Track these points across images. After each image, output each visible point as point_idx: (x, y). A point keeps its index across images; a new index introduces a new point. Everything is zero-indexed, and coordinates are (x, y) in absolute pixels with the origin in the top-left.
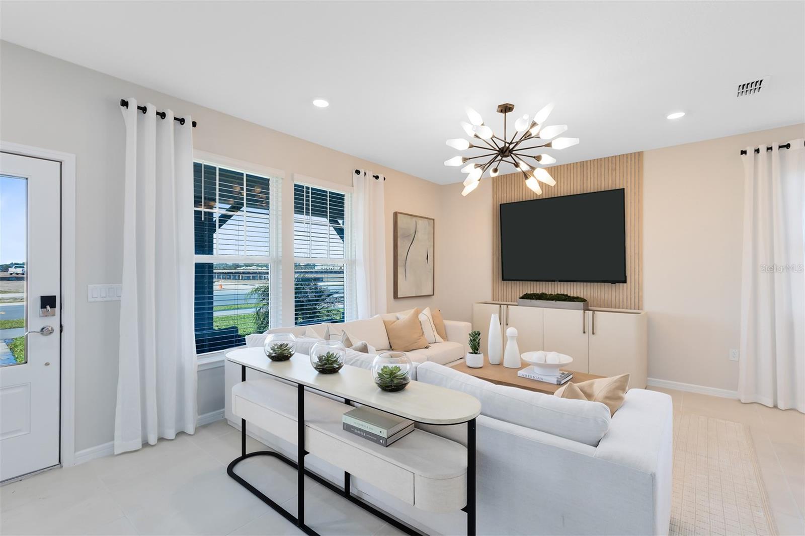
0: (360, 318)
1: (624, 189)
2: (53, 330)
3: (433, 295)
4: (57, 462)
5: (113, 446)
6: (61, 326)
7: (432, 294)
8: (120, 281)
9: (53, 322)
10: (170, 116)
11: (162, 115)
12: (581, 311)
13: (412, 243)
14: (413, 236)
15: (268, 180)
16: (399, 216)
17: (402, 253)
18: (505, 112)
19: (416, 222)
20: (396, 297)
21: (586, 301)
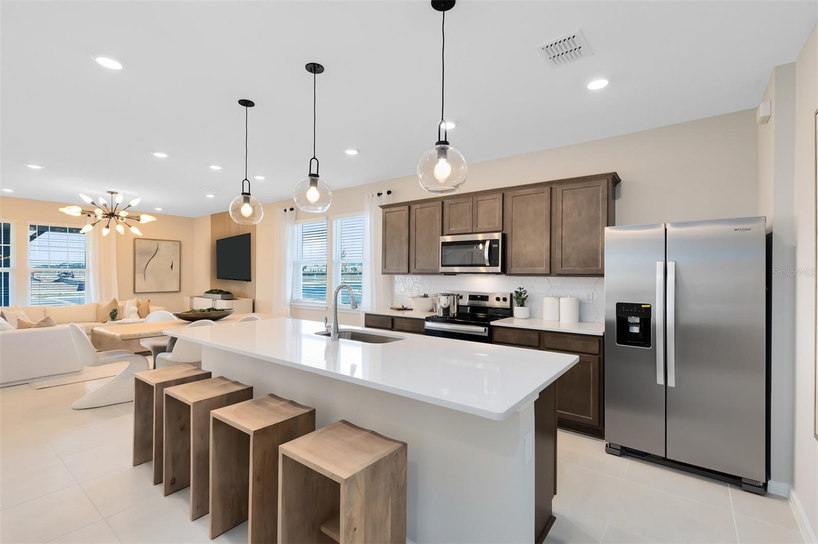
0: (92, 302)
1: (250, 233)
7: (178, 290)
12: (212, 300)
13: (153, 257)
14: (154, 253)
15: (10, 224)
16: (137, 240)
17: (141, 262)
18: (112, 194)
19: (158, 244)
20: (135, 292)
21: (231, 293)
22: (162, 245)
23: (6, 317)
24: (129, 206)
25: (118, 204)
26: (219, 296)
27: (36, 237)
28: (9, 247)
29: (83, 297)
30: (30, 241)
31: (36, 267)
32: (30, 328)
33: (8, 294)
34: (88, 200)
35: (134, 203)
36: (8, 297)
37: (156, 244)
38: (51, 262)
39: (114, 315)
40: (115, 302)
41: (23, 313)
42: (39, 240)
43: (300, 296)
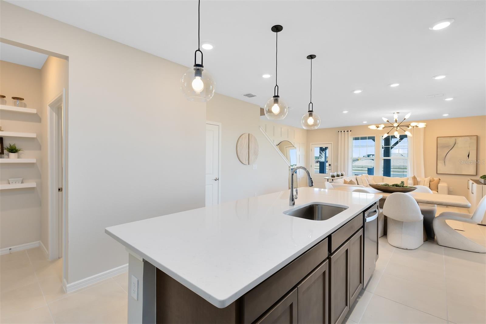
2: (330, 169)
3: (476, 175)
8: (338, 162)
10: (346, 131)
13: (451, 149)
14: (452, 147)
15: (375, 137)
16: (439, 138)
17: (442, 153)
19: (456, 140)
20: (437, 173)
22: (459, 140)
24: (405, 119)
29: (406, 174)
35: (407, 117)
37: (454, 140)
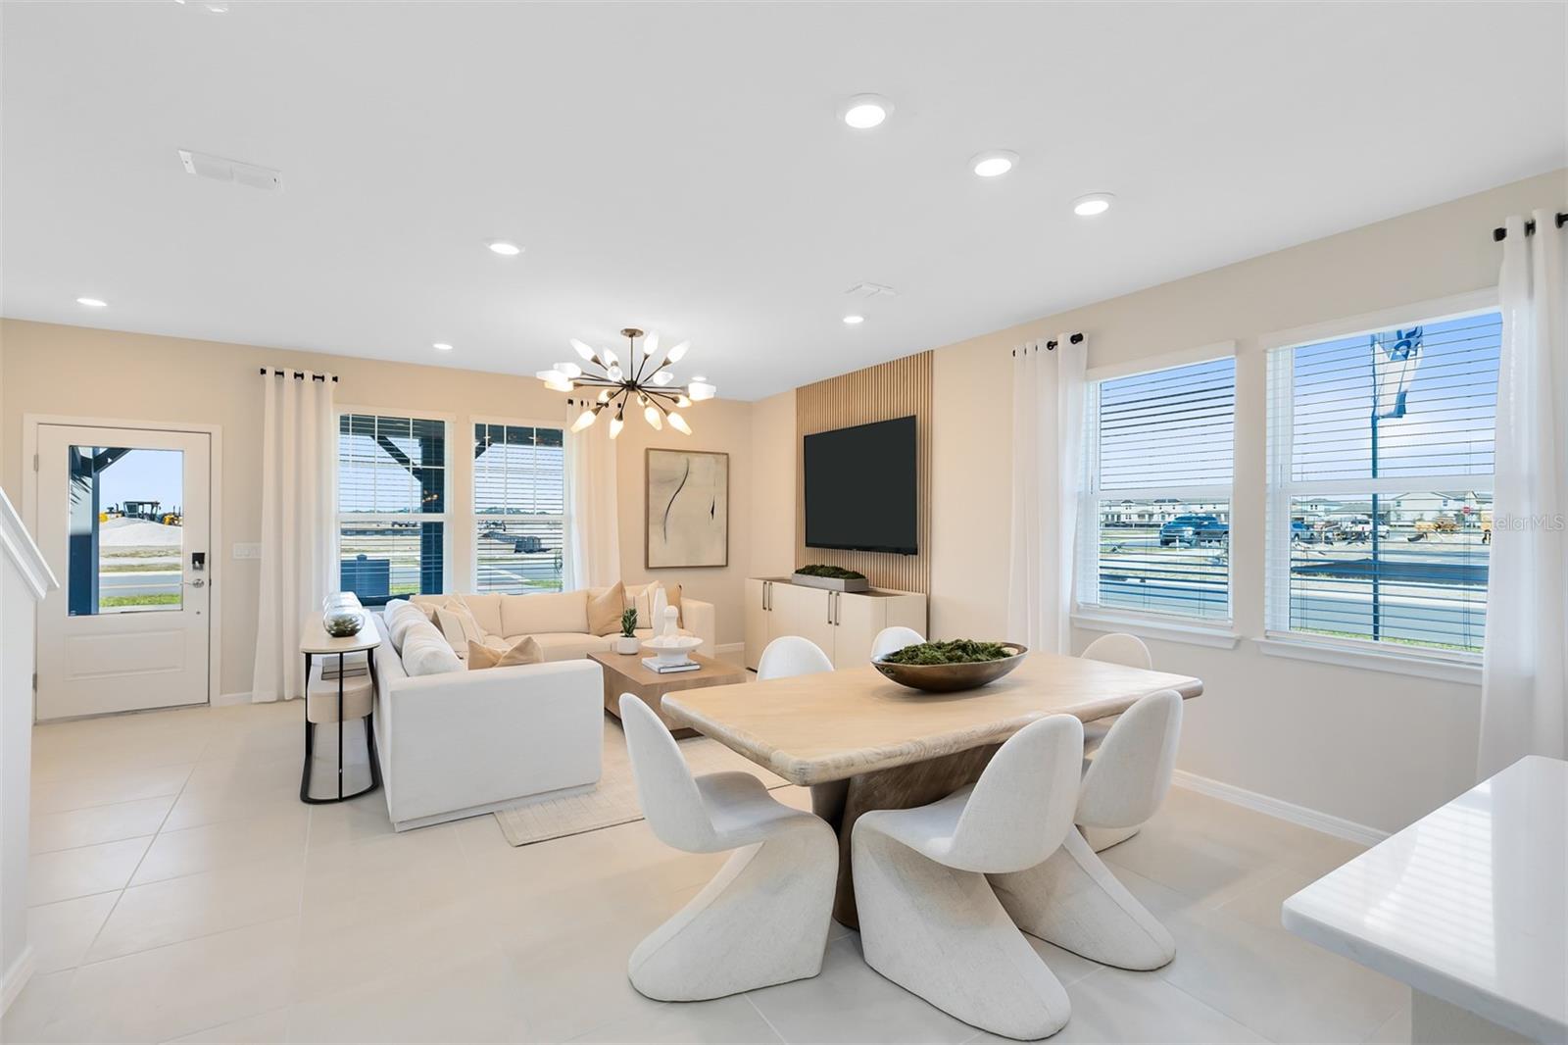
0: (577, 589)
1: (914, 417)
2: (203, 583)
3: (727, 565)
4: (206, 701)
5: (251, 696)
6: (210, 581)
7: (724, 564)
8: (259, 540)
9: (203, 575)
10: (308, 376)
11: (299, 376)
12: (827, 592)
13: (679, 490)
14: (682, 480)
15: (443, 422)
16: (651, 453)
17: (658, 505)
18: (631, 336)
19: (687, 461)
20: (647, 567)
21: (863, 577)
22: (697, 462)
23: (443, 627)
25: (646, 357)
26: (840, 583)
27: (484, 449)
28: (443, 470)
30: (476, 457)
31: (482, 513)
32: (493, 665)
33: (442, 568)
34: (588, 354)
36: (442, 573)
38: (508, 501)
39: (629, 626)
40: (620, 590)
41: (468, 613)
42: (490, 454)
43: (1093, 592)
